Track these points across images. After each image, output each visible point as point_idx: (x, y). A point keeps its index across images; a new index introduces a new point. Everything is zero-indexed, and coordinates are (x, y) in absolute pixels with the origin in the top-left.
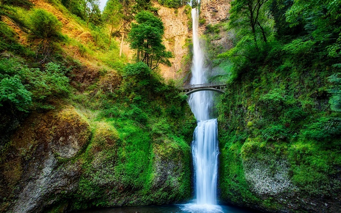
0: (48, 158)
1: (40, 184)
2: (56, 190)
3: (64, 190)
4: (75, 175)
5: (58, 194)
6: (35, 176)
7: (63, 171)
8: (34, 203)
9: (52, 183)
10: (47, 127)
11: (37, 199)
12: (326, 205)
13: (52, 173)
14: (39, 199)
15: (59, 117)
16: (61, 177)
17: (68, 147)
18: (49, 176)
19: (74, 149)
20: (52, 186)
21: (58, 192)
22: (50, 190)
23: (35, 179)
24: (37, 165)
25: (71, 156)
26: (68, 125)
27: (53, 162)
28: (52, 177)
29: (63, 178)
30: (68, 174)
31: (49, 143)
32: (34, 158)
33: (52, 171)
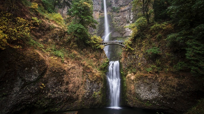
0: (17, 81)
1: (11, 98)
2: (23, 102)
3: (28, 102)
4: (36, 92)
5: (24, 104)
6: (8, 93)
7: (27, 90)
8: (8, 110)
9: (20, 97)
10: (16, 61)
11: (10, 108)
12: (174, 103)
13: (20, 91)
14: (11, 108)
15: (25, 54)
16: (26, 93)
17: (31, 74)
18: (18, 93)
19: (35, 75)
20: (20, 99)
21: (24, 103)
22: (19, 102)
23: (8, 95)
24: (9, 86)
25: (34, 80)
26: (31, 60)
27: (21, 84)
28: (20, 93)
29: (28, 94)
30: (31, 91)
31: (18, 71)
32: (7, 81)
33: (20, 90)
